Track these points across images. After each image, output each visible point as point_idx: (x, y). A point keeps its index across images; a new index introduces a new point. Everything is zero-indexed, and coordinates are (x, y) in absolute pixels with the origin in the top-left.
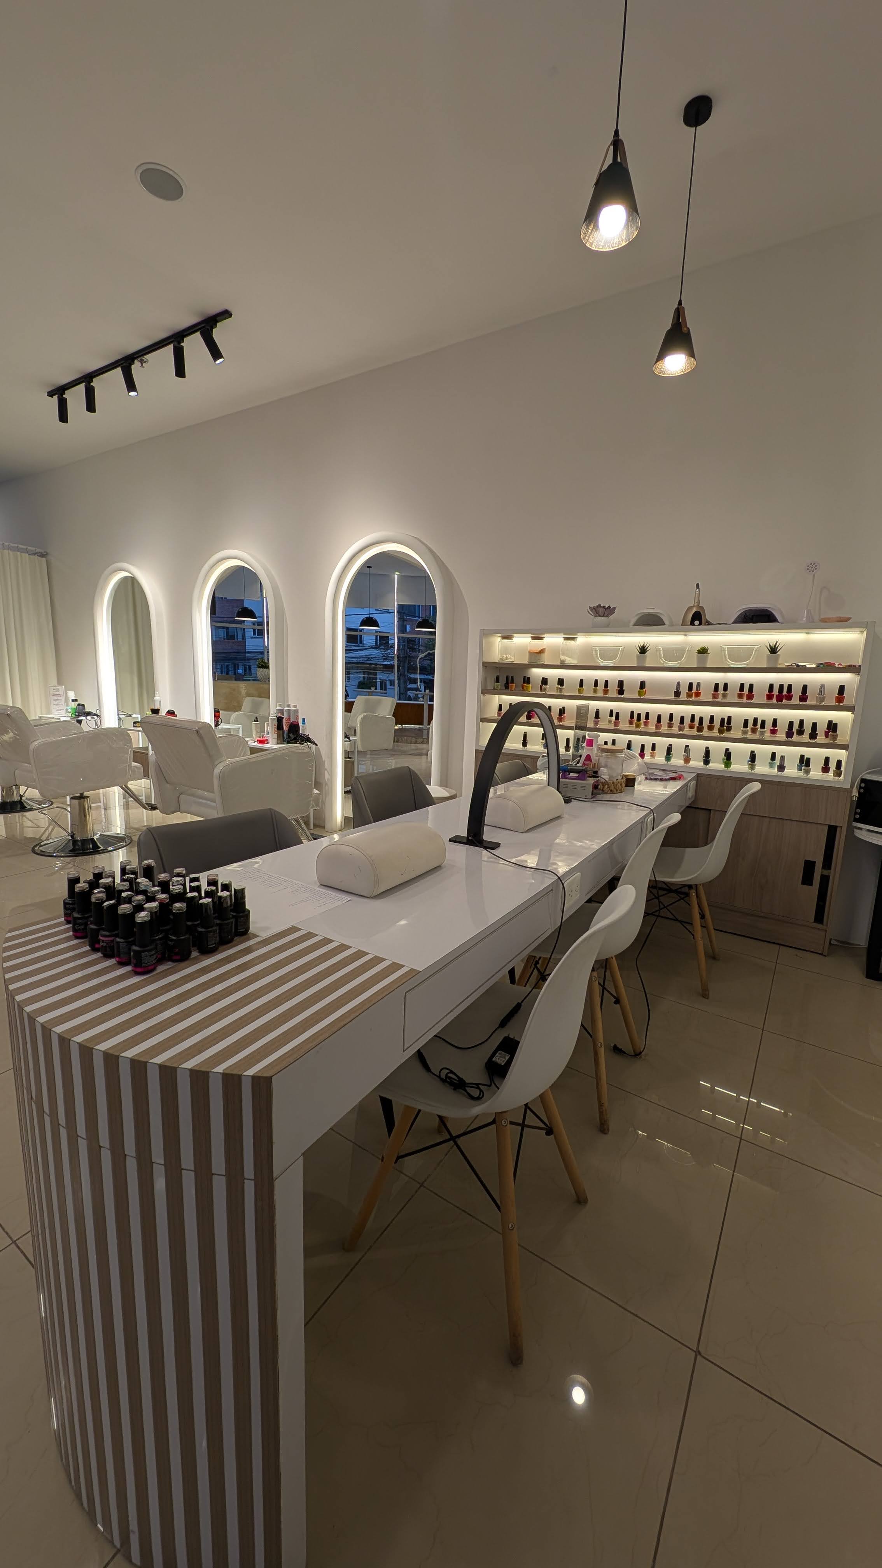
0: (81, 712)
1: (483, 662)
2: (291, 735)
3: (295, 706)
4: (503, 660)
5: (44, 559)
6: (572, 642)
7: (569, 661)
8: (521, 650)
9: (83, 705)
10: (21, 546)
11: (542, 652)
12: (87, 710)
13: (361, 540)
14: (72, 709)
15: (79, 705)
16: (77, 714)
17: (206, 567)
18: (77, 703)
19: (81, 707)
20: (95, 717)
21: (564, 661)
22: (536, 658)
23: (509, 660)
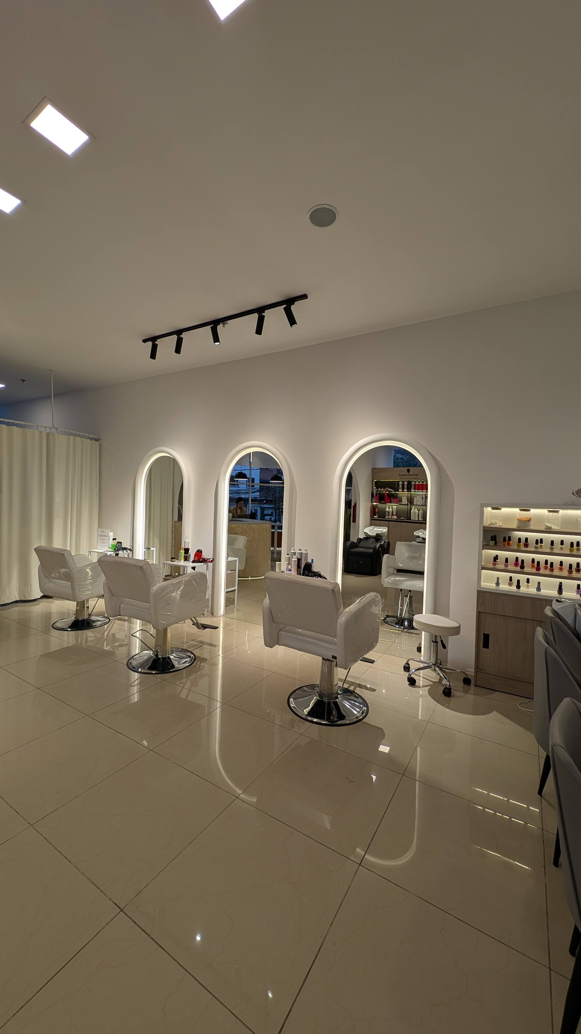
0: (119, 547)
1: (483, 527)
2: (306, 572)
3: (306, 550)
4: (493, 524)
5: (98, 443)
6: (555, 514)
7: (555, 527)
8: (508, 518)
9: (121, 543)
10: (81, 433)
11: (529, 520)
12: (123, 546)
13: (365, 439)
14: (112, 545)
15: (118, 542)
16: (116, 549)
17: (234, 452)
18: (116, 541)
19: (119, 544)
20: (129, 551)
21: (550, 527)
22: (524, 525)
23: (498, 525)
